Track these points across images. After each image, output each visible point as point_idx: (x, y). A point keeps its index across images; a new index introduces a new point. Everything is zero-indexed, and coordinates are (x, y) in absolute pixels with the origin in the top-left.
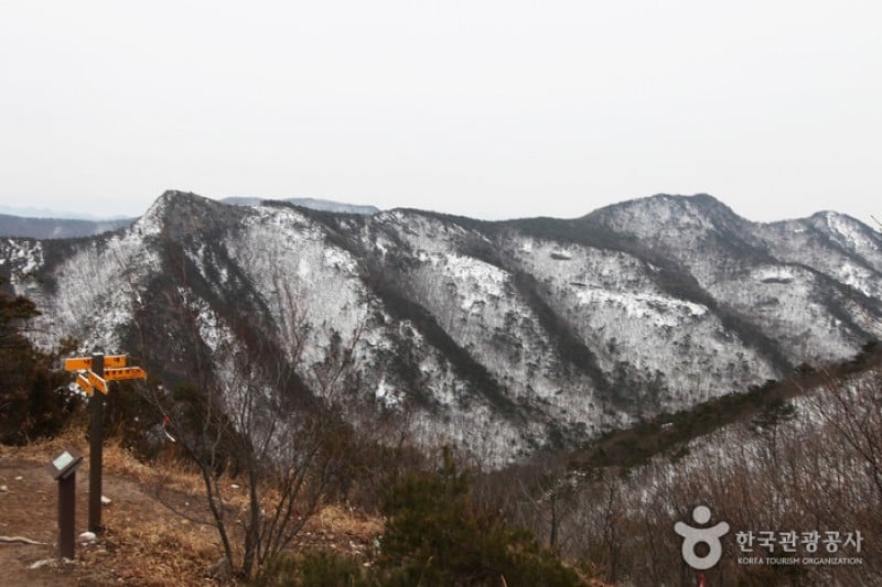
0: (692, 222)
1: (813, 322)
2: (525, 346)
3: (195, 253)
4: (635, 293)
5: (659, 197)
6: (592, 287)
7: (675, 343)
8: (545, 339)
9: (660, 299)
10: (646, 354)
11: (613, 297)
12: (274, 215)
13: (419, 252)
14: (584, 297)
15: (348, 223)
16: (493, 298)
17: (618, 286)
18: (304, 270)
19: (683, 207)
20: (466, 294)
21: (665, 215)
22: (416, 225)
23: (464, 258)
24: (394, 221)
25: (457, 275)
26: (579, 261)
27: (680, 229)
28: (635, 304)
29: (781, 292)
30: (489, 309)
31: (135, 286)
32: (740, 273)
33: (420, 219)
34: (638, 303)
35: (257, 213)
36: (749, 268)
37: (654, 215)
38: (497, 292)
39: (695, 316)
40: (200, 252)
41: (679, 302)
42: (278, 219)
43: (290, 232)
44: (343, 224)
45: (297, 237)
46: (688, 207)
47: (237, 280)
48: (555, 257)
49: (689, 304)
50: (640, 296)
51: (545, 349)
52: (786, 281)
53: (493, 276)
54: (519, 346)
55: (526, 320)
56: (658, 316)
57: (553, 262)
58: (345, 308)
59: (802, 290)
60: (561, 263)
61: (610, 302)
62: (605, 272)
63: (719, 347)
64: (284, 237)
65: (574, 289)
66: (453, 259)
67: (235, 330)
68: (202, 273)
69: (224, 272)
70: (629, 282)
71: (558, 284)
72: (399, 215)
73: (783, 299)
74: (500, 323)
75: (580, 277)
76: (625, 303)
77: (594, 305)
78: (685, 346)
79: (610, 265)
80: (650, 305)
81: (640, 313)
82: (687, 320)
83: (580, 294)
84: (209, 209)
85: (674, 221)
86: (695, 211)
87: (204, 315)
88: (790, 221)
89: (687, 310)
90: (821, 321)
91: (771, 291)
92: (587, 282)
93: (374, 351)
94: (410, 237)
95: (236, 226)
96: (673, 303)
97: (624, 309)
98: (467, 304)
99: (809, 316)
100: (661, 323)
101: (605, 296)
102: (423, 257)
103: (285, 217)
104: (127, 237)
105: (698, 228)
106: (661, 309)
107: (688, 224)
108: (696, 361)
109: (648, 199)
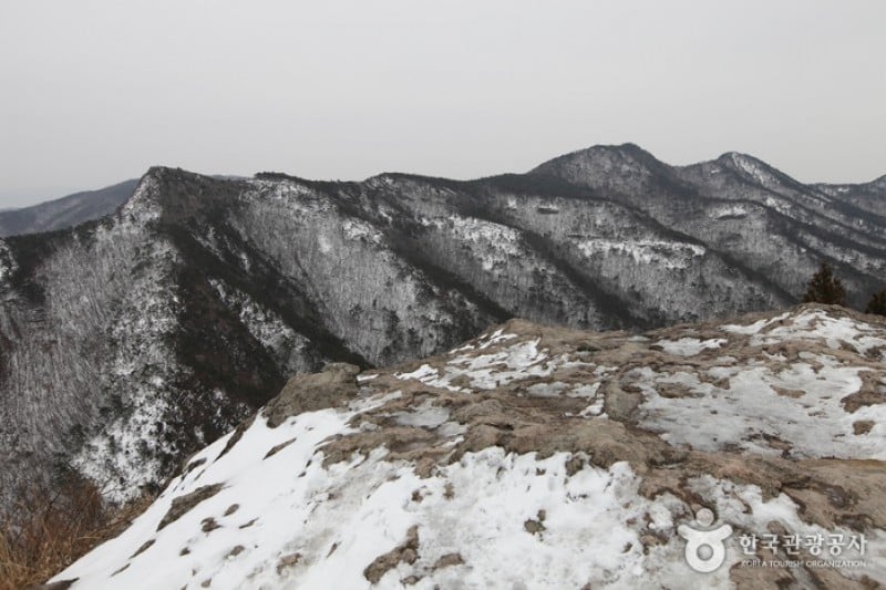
0: (632, 169)
1: (779, 252)
2: (566, 303)
3: (206, 239)
4: (637, 239)
5: (597, 148)
6: (590, 238)
7: (693, 284)
8: (581, 294)
9: (663, 243)
10: (668, 298)
11: (616, 246)
12: (273, 189)
13: (420, 217)
14: (587, 248)
15: (345, 192)
16: (512, 257)
17: (616, 235)
18: (326, 247)
19: (620, 156)
20: (482, 256)
21: (608, 165)
22: (409, 190)
23: (469, 220)
24: (386, 186)
25: (467, 237)
26: (568, 214)
27: (625, 177)
28: (640, 250)
29: (740, 227)
30: (512, 269)
31: (162, 283)
32: (695, 213)
33: (409, 183)
34: (643, 250)
35: (254, 188)
36: (701, 207)
37: (598, 165)
38: (513, 251)
39: (698, 257)
40: (210, 236)
41: (681, 245)
42: (279, 192)
43: (296, 206)
44: (341, 193)
45: (305, 210)
46: (624, 156)
47: (261, 265)
48: (542, 211)
49: (689, 246)
50: (642, 243)
51: (586, 303)
52: (741, 217)
53: (505, 235)
54: (561, 303)
55: (554, 276)
56: (666, 260)
57: (543, 216)
58: (389, 284)
59: (759, 224)
60: (551, 216)
61: (614, 251)
62: (599, 222)
63: (729, 283)
64: (292, 212)
65: (574, 242)
66: (459, 222)
67: (289, 324)
68: (222, 259)
69: (244, 256)
70: (625, 229)
71: (558, 237)
72: (389, 181)
73: (744, 233)
74: (531, 283)
75: (576, 229)
76: (629, 250)
77: (598, 255)
78: (702, 287)
79: (601, 216)
80: (655, 250)
81: (647, 258)
82: (694, 262)
83: (581, 246)
84: (203, 187)
85: (616, 170)
86: (630, 160)
87: (249, 310)
88: (705, 163)
89: (690, 252)
90: (787, 250)
91: (731, 226)
92: (583, 233)
93: (436, 328)
94: (406, 202)
95: (236, 204)
96: (676, 246)
97: (631, 256)
98: (487, 266)
99: (772, 247)
100: (671, 266)
101: (607, 246)
102: (425, 222)
103: (286, 190)
104: (117, 225)
105: (639, 174)
106: (667, 253)
107: (629, 171)
108: (716, 298)
109: (588, 151)
